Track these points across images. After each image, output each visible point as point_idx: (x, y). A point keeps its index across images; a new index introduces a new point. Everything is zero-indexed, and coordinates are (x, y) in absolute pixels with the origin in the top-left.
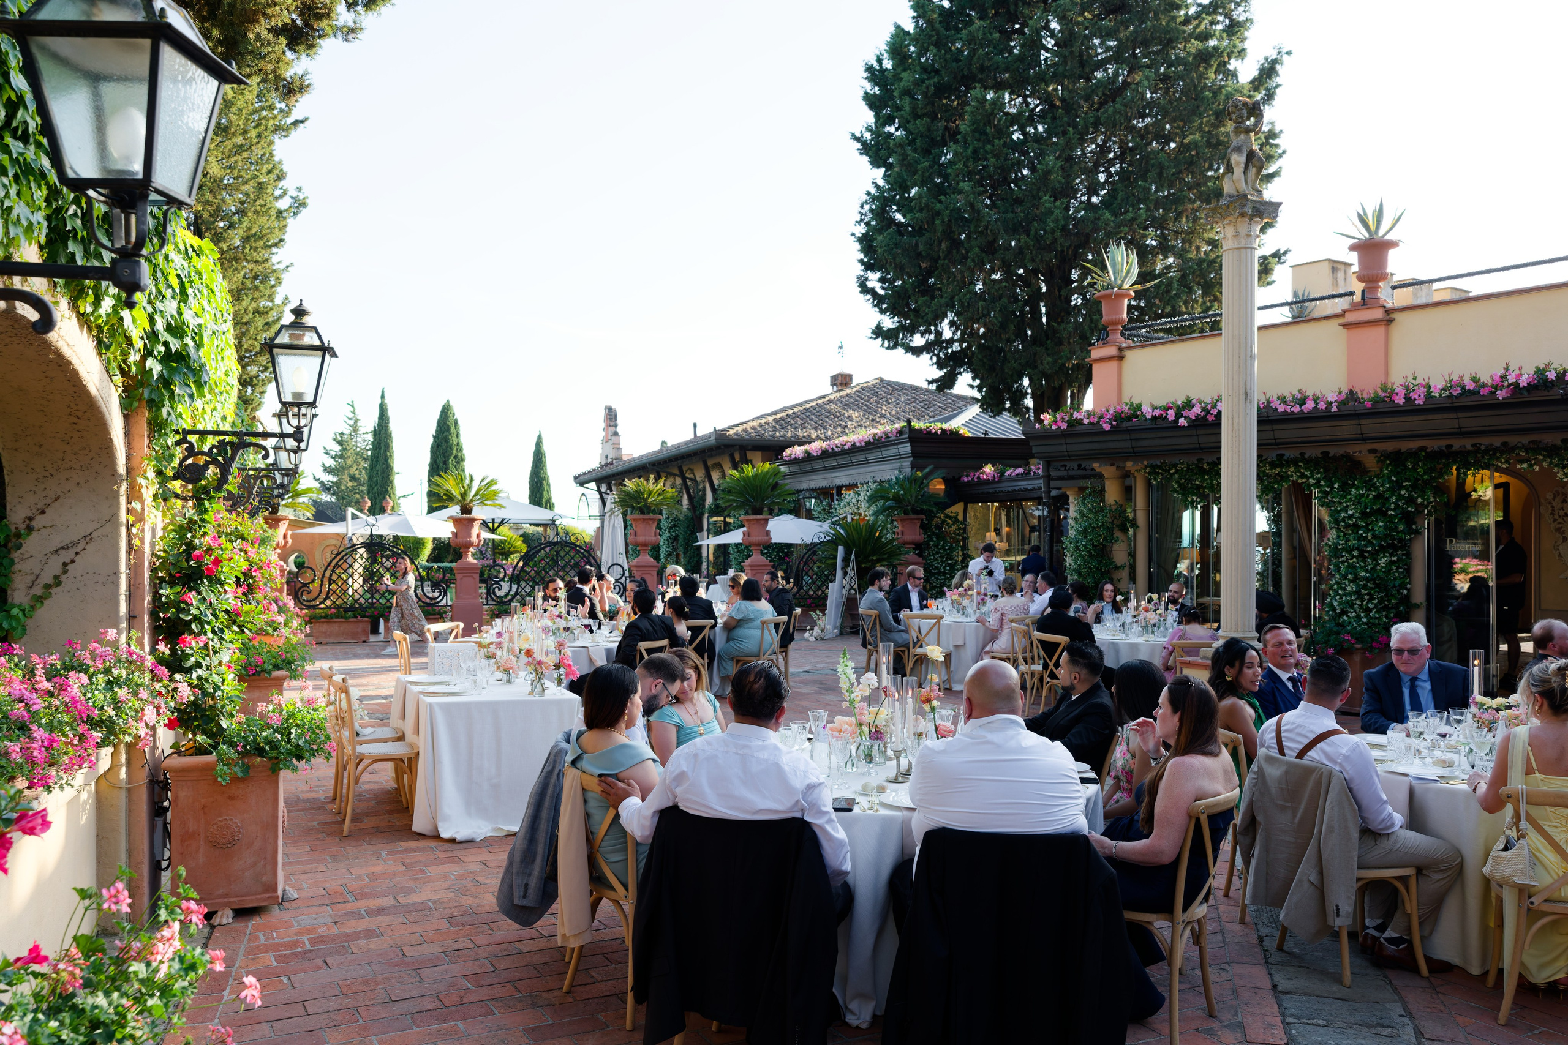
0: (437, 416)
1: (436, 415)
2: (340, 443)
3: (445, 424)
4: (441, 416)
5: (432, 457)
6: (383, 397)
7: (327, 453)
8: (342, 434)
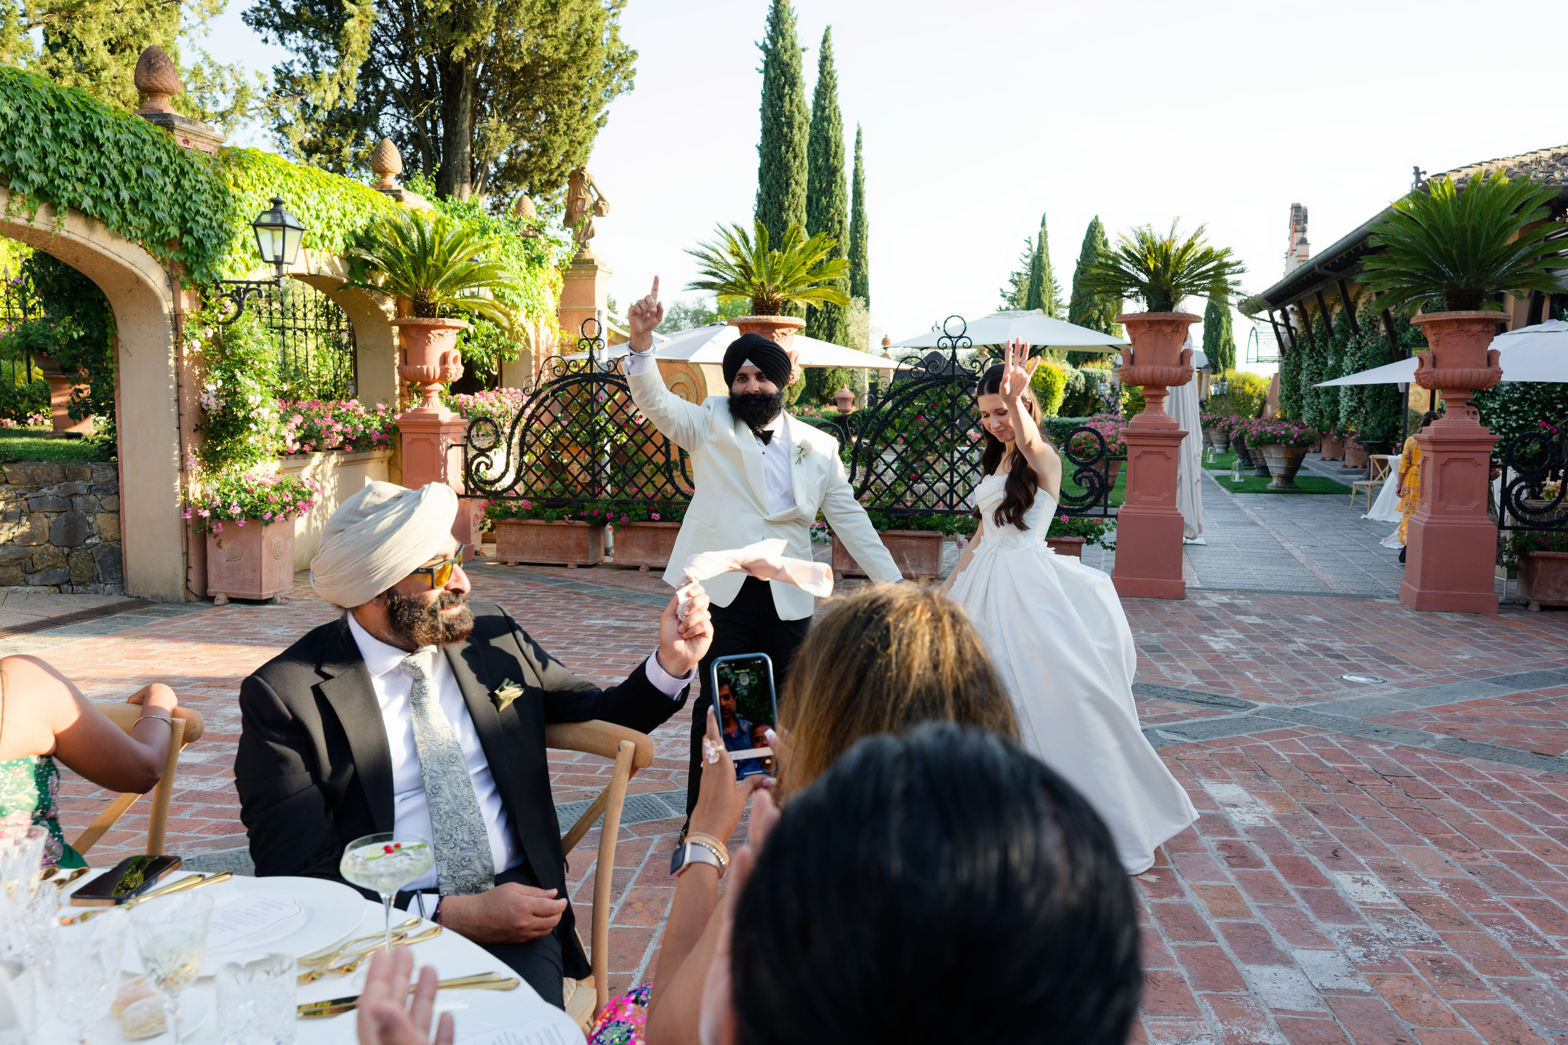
0: (1084, 237)
1: (1082, 236)
2: (1015, 283)
3: (1091, 245)
4: (1087, 236)
5: (1075, 287)
6: (1043, 224)
7: (1004, 296)
8: (1019, 274)
